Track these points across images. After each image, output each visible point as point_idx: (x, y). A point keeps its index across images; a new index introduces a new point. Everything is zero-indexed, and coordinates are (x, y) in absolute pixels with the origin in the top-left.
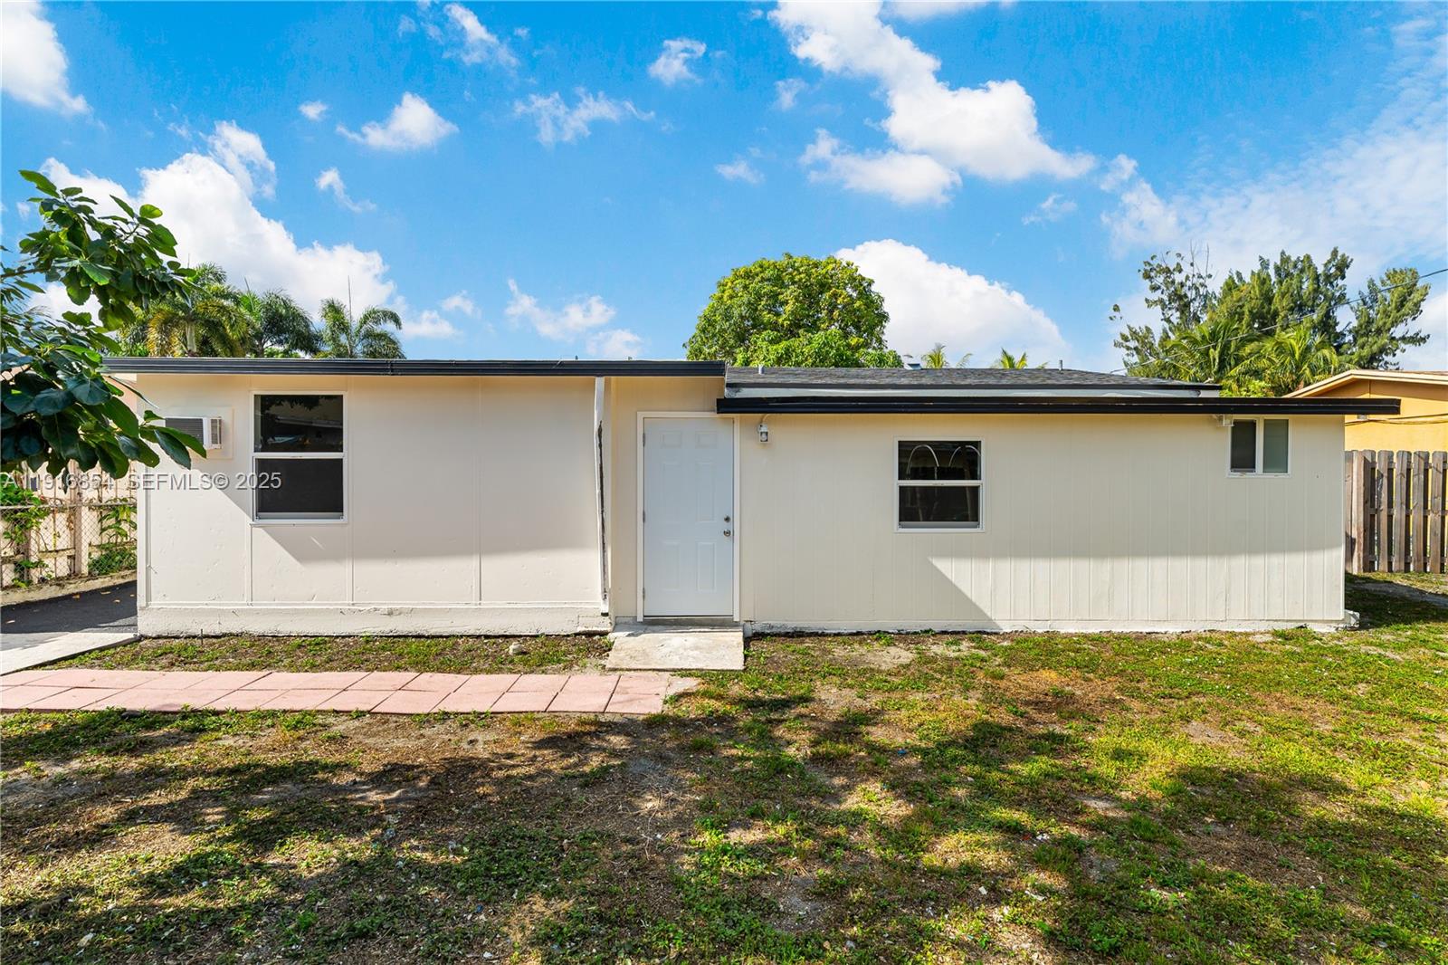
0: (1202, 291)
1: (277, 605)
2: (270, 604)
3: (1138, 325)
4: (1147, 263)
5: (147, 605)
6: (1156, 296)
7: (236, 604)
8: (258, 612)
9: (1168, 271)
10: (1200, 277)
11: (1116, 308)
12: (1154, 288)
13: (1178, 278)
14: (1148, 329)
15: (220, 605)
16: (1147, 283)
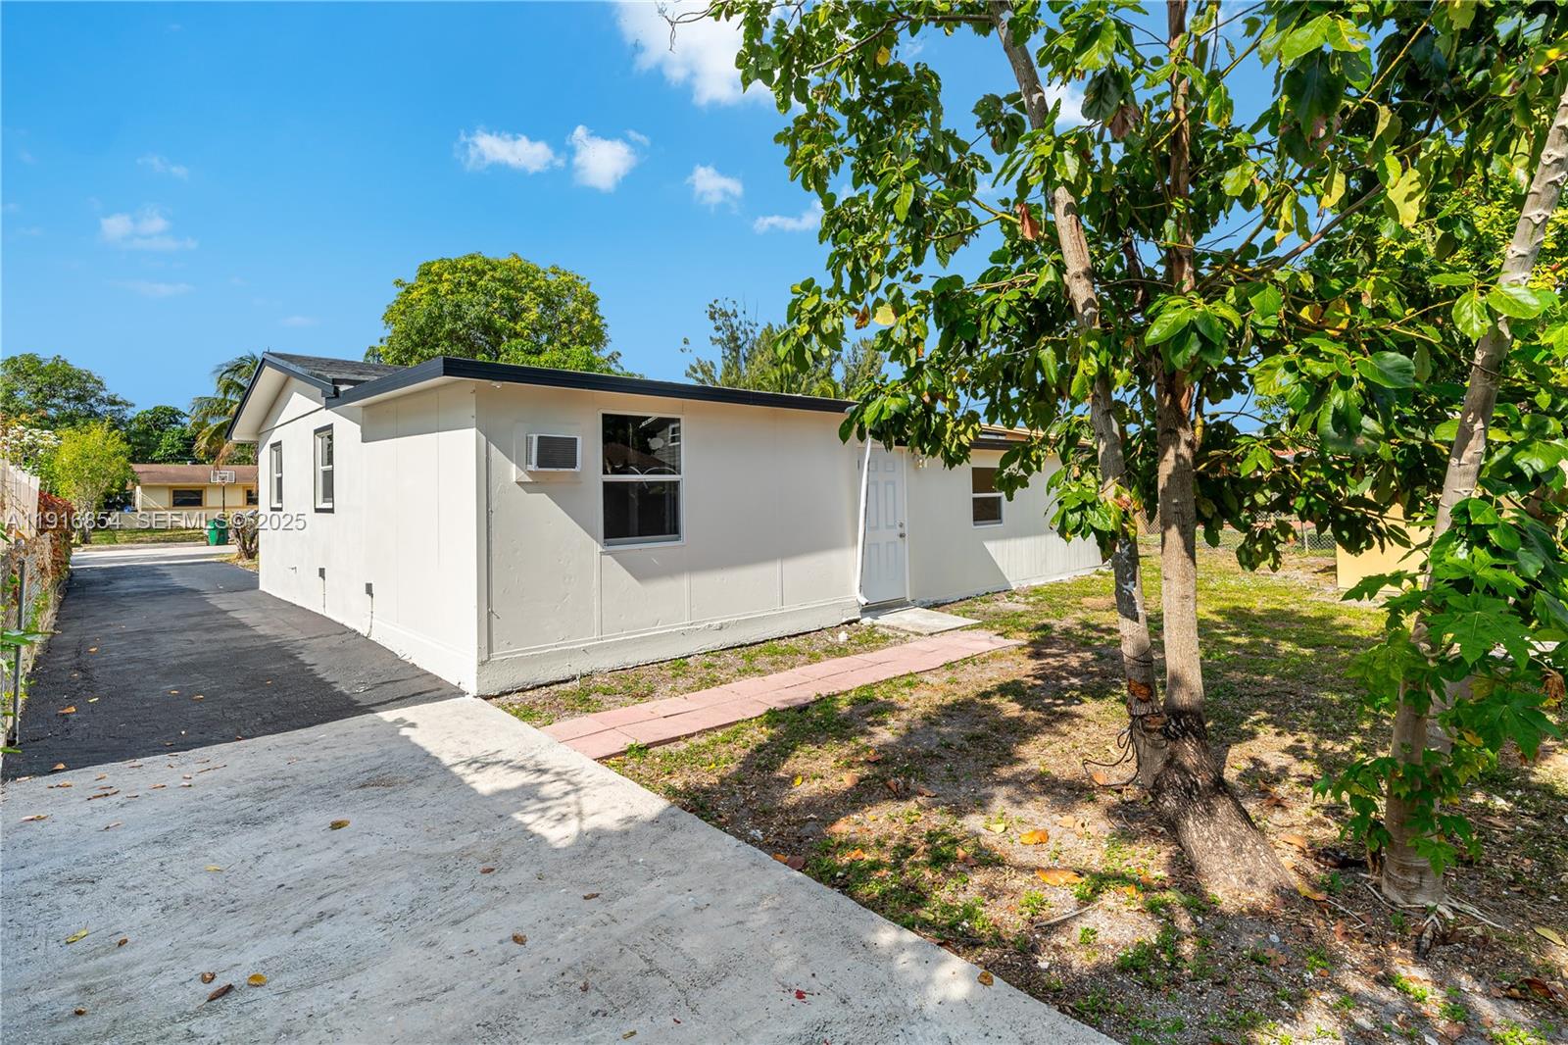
0: (751, 335)
1: (627, 635)
2: (620, 636)
3: (705, 359)
4: (711, 306)
5: (489, 658)
6: (718, 335)
7: (586, 642)
8: (608, 646)
9: (725, 314)
10: (750, 324)
11: (686, 342)
12: (718, 329)
13: (735, 322)
14: (712, 364)
15: (571, 644)
16: (712, 324)
